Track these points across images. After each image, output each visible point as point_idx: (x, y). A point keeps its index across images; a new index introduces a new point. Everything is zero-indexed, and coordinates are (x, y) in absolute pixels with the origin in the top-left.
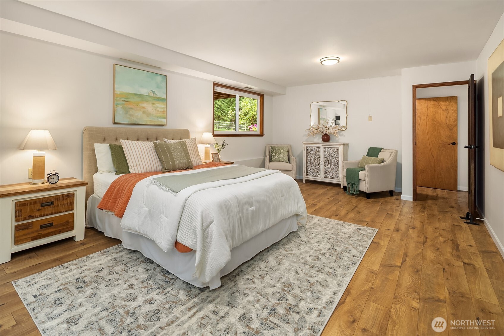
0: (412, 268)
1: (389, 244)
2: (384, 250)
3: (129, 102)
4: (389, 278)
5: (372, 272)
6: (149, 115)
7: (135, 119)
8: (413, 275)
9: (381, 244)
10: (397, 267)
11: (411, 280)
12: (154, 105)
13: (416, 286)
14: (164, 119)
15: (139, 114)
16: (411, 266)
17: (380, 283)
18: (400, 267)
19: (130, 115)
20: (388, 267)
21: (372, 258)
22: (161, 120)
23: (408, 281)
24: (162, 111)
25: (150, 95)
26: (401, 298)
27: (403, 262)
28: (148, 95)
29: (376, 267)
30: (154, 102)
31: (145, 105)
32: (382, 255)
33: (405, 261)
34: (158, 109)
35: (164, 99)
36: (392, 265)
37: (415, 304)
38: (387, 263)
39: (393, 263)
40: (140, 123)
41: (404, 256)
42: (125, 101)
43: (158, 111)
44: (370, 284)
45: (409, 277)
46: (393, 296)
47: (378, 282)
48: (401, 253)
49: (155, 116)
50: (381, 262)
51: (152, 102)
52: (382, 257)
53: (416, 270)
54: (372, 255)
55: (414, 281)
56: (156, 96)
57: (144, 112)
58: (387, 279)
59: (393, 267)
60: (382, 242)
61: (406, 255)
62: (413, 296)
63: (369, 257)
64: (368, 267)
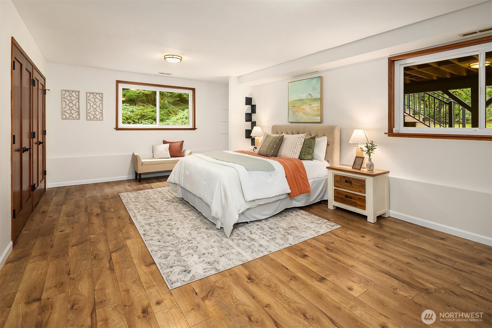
0: (100, 258)
1: (136, 272)
2: (135, 261)
3: (295, 106)
4: (115, 241)
5: (128, 238)
6: (307, 114)
7: (298, 118)
8: (99, 252)
9: (144, 267)
10: (113, 252)
11: (98, 247)
12: (311, 106)
13: (94, 246)
14: (319, 116)
15: (301, 114)
16: (102, 259)
17: (119, 236)
18: (111, 253)
19: (296, 116)
20: (121, 247)
21: (137, 247)
22: (316, 118)
23: (101, 246)
24: (317, 110)
25: (308, 98)
26: (101, 235)
27: (110, 260)
28: (306, 98)
29: (129, 242)
30: (311, 103)
31: (304, 107)
32: (133, 255)
33: (109, 261)
34: (313, 108)
35: (318, 98)
36: (119, 251)
37: (92, 236)
38: (123, 250)
39: (119, 253)
40: (302, 121)
41: (113, 266)
42: (293, 106)
43: (314, 110)
44: (124, 232)
45: (100, 249)
46: (107, 234)
47: (120, 235)
48: (116, 267)
49: (311, 115)
50: (129, 248)
51: (310, 103)
52: (131, 252)
53: (97, 258)
54: (140, 249)
55: (96, 248)
56: (312, 97)
57: (304, 113)
58: (116, 240)
59: (116, 249)
60: (146, 271)
61: (112, 269)
62: (94, 239)
63: (141, 247)
64: (134, 239)
